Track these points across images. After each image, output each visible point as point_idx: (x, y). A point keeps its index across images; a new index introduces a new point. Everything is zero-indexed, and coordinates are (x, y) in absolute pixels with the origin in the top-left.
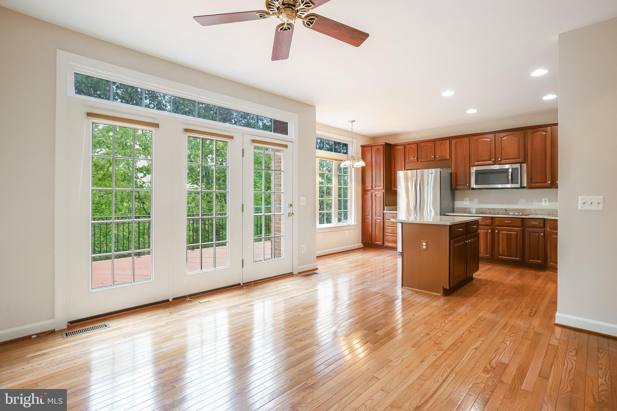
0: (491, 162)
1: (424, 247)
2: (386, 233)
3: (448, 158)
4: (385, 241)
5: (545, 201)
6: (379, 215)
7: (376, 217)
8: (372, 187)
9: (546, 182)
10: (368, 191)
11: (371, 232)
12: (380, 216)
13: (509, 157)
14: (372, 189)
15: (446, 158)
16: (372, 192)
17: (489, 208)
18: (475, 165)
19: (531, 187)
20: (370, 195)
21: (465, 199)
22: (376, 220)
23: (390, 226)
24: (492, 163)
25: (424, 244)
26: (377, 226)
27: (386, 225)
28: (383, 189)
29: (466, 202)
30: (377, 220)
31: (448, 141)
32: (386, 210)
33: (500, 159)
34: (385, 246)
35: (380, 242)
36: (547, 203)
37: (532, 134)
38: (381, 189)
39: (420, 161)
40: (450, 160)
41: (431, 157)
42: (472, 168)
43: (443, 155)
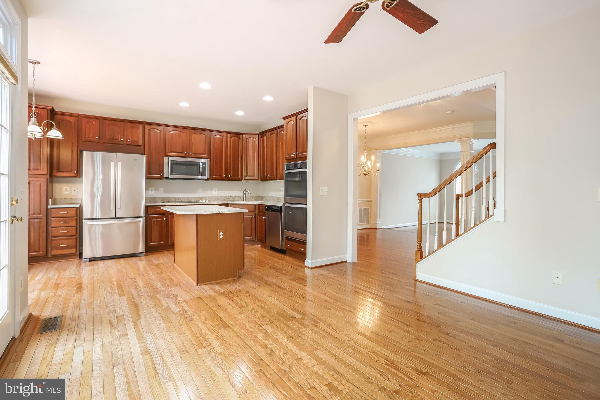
0: (183, 155)
2: (52, 237)
3: (140, 144)
4: (50, 249)
6: (37, 212)
9: (222, 176)
12: (40, 214)
13: (198, 153)
15: (138, 143)
17: (174, 197)
18: (169, 155)
19: (212, 178)
21: (150, 189)
23: (62, 225)
25: (221, 233)
27: (53, 226)
28: (46, 173)
29: (151, 192)
31: (141, 126)
32: (51, 205)
33: (191, 153)
34: (51, 256)
35: (41, 251)
36: (217, 191)
37: (214, 136)
38: (43, 174)
39: (103, 143)
40: (142, 146)
41: (119, 140)
42: (166, 158)
43: (134, 140)
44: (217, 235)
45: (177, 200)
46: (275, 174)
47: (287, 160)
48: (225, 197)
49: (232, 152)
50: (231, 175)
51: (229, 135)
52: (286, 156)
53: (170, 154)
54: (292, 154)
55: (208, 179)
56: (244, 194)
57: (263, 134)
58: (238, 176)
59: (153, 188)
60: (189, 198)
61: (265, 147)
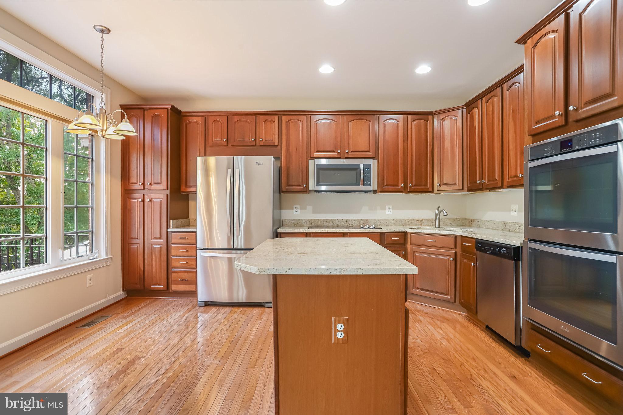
0: (335, 154)
1: (340, 335)
2: (173, 268)
3: (276, 144)
4: (171, 282)
5: (389, 209)
6: (158, 236)
7: (151, 239)
8: (144, 184)
9: (398, 185)
10: (135, 192)
11: (142, 269)
12: (160, 238)
13: (358, 150)
14: (144, 189)
15: (274, 143)
16: (144, 195)
17: (327, 219)
18: (315, 156)
19: (381, 190)
20: (140, 200)
21: (295, 207)
22: (152, 245)
23: (181, 254)
24: (337, 156)
25: (340, 327)
26: (156, 257)
27: (173, 254)
28: (166, 188)
29: (296, 211)
30: (155, 246)
31: (276, 118)
32: (172, 227)
33: (347, 151)
34: (172, 292)
35: (162, 284)
36: (391, 211)
37: (384, 121)
38: (163, 189)
39: (232, 146)
40: (279, 147)
41: (251, 140)
42: (310, 161)
43: (268, 138)
44: (329, 330)
45: (331, 224)
46: (497, 176)
47: (533, 136)
48: (406, 220)
49: (414, 146)
50: (414, 184)
51: (410, 117)
52: (530, 127)
53: (316, 154)
54: (553, 117)
55: (375, 192)
56: (436, 215)
57: (470, 105)
58: (426, 185)
59: (298, 206)
60: (348, 221)
61: (475, 126)
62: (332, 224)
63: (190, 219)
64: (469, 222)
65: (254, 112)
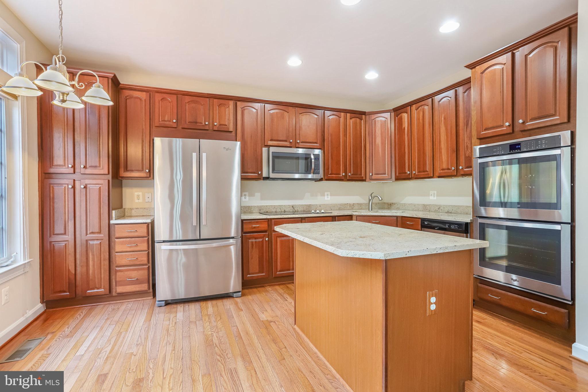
0: (287, 144)
1: (433, 307)
2: (117, 266)
3: (231, 129)
4: (114, 283)
5: (328, 195)
6: (97, 230)
7: (87, 234)
8: (74, 167)
9: (339, 174)
11: (74, 272)
12: (100, 233)
13: (307, 141)
14: (74, 172)
15: (229, 128)
16: (74, 180)
17: (275, 206)
18: (269, 144)
19: (328, 178)
20: (70, 186)
21: (244, 193)
22: (87, 241)
23: (129, 249)
24: (289, 145)
25: (433, 300)
26: (93, 255)
27: (117, 250)
28: (107, 173)
29: (245, 198)
30: (91, 242)
31: (231, 103)
32: (114, 219)
33: (298, 141)
34: (116, 295)
35: (102, 287)
36: (329, 197)
37: (328, 116)
38: (102, 173)
39: (182, 128)
40: (234, 132)
41: (203, 124)
42: (265, 150)
43: (222, 123)
44: (425, 303)
45: (278, 210)
46: (428, 168)
47: (480, 139)
48: (341, 205)
49: (352, 140)
50: (352, 173)
51: (348, 115)
52: (478, 132)
53: (270, 143)
54: (502, 126)
55: (321, 180)
56: (370, 200)
57: (398, 111)
58: (361, 174)
59: (247, 193)
60: (294, 207)
61: (404, 128)
62: (280, 210)
63: (125, 209)
64: (389, 206)
65: (208, 94)
